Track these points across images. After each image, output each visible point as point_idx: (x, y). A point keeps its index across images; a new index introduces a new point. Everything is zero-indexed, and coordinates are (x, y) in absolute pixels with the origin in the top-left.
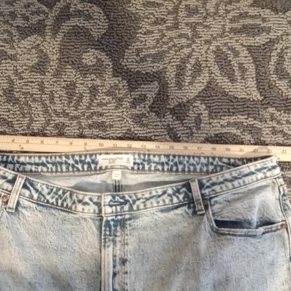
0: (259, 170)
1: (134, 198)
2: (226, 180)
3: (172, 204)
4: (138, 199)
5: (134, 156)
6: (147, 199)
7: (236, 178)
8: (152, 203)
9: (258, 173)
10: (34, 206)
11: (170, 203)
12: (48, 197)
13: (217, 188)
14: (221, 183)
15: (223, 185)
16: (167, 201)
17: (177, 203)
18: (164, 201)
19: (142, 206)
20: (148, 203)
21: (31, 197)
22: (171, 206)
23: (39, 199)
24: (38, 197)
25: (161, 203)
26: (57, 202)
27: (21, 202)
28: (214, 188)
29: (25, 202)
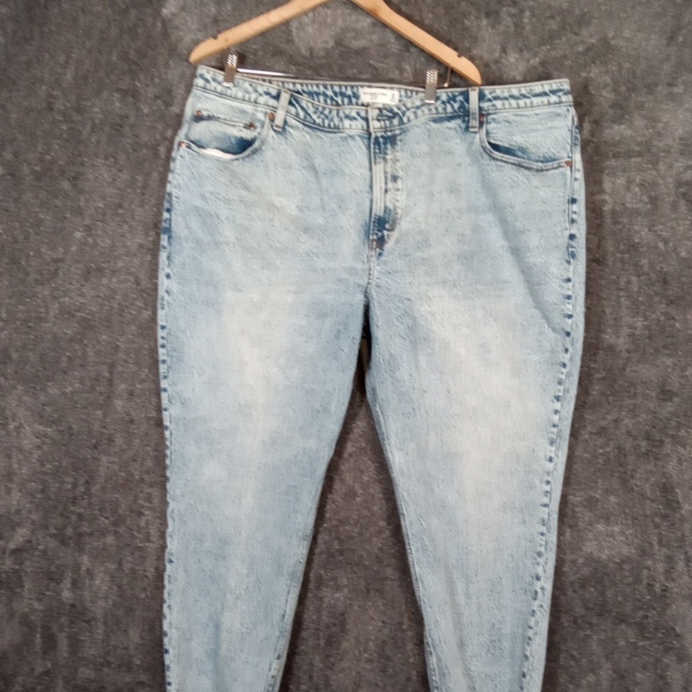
0: (554, 92)
1: (404, 108)
2: (512, 97)
3: (446, 113)
4: (408, 109)
5: (400, 92)
6: (418, 108)
7: (524, 96)
8: (423, 111)
9: (551, 95)
10: (300, 126)
11: (443, 112)
12: (314, 117)
13: (498, 103)
14: (506, 99)
15: (506, 102)
16: (440, 110)
17: (451, 113)
18: (437, 109)
19: (412, 117)
20: (419, 112)
21: (297, 115)
22: (444, 115)
23: (305, 119)
24: (305, 117)
25: (434, 111)
26: (323, 123)
27: (288, 120)
28: (495, 102)
29: (292, 121)
